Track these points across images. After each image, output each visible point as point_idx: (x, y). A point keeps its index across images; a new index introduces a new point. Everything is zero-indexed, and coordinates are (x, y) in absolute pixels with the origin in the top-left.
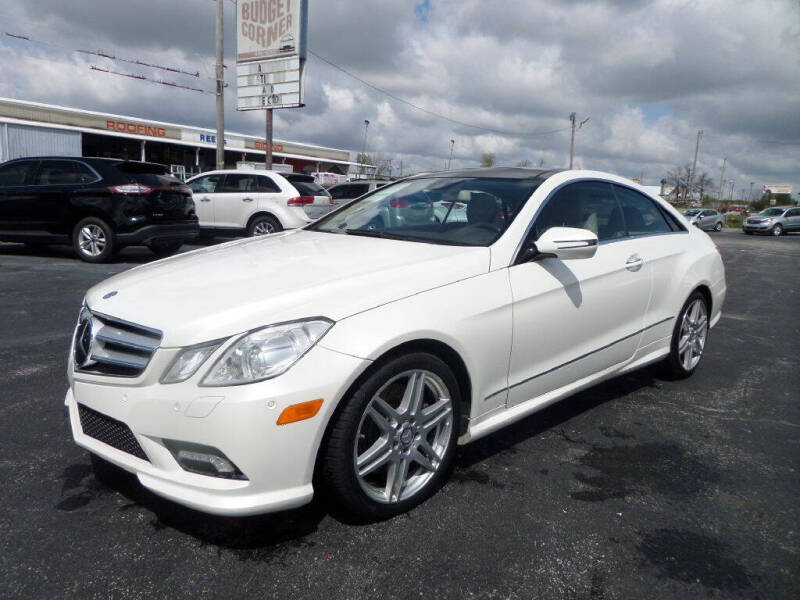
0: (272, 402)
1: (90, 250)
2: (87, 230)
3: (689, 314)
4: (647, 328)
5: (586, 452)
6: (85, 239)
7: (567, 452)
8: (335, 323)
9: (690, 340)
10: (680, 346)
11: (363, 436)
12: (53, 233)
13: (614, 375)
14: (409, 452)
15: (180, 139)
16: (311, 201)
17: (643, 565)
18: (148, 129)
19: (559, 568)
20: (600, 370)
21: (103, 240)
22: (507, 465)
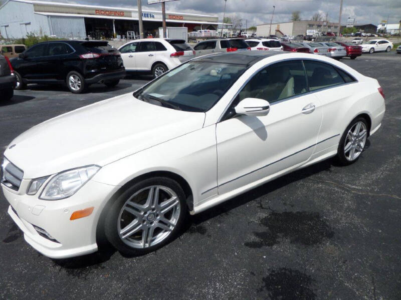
0: (66, 210)
1: (74, 87)
2: (72, 78)
3: (353, 131)
4: (318, 143)
5: (266, 215)
6: (72, 82)
7: (256, 215)
8: (101, 167)
9: (353, 144)
10: (345, 149)
11: (123, 220)
12: (58, 79)
13: (298, 169)
14: (153, 225)
15: (131, 17)
16: (182, 54)
17: (261, 290)
18: (116, 13)
19: (215, 289)
20: (286, 168)
21: (80, 82)
22: (220, 222)
